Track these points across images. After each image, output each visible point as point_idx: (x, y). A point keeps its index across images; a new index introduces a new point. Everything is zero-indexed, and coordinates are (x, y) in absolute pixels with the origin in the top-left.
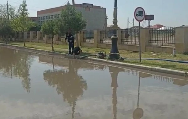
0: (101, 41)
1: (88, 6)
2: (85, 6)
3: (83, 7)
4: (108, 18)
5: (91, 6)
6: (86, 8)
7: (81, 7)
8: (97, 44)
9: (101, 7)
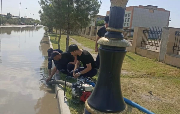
0: (143, 44)
1: (152, 8)
2: (149, 7)
3: (147, 9)
4: (171, 21)
5: (155, 8)
6: (150, 9)
7: (145, 8)
8: (136, 48)
9: (165, 10)
